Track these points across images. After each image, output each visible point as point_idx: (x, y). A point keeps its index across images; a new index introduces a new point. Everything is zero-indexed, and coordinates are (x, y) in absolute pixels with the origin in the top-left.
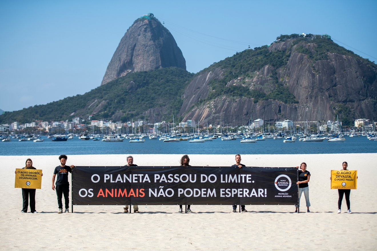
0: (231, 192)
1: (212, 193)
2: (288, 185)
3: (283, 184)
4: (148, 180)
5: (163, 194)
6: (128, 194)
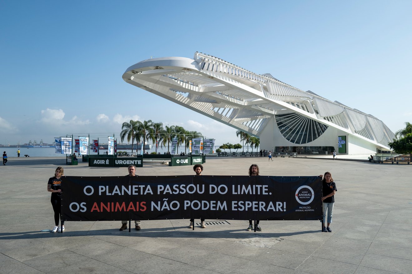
1: (223, 206)
2: (311, 197)
3: (304, 196)
4: (151, 192)
5: (168, 208)
6: (127, 208)
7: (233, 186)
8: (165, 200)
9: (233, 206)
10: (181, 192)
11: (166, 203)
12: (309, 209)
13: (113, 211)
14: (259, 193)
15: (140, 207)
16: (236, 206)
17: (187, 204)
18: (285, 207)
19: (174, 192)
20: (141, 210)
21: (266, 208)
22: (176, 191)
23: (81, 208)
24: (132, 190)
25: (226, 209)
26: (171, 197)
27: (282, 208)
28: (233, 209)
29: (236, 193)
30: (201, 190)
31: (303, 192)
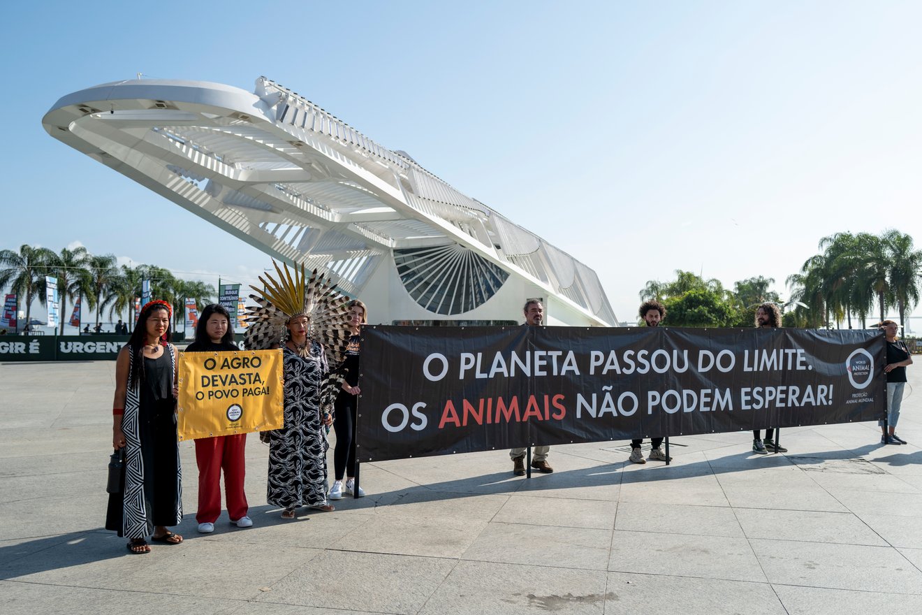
0: (762, 394)
1: (724, 400)
2: (869, 371)
3: (861, 371)
4: (575, 368)
5: (612, 409)
6: (522, 414)
7: (746, 352)
8: (606, 391)
9: (744, 398)
10: (639, 370)
11: (608, 397)
12: (864, 397)
13: (489, 421)
14: (790, 368)
15: (553, 409)
16: (749, 398)
17: (655, 399)
18: (831, 397)
19: (625, 370)
20: (554, 416)
21: (800, 399)
22: (628, 367)
23: (413, 419)
24: (533, 364)
25: (731, 408)
26: (620, 383)
27: (827, 398)
28: (744, 407)
29: (750, 369)
30: (681, 364)
31: (857, 363)
